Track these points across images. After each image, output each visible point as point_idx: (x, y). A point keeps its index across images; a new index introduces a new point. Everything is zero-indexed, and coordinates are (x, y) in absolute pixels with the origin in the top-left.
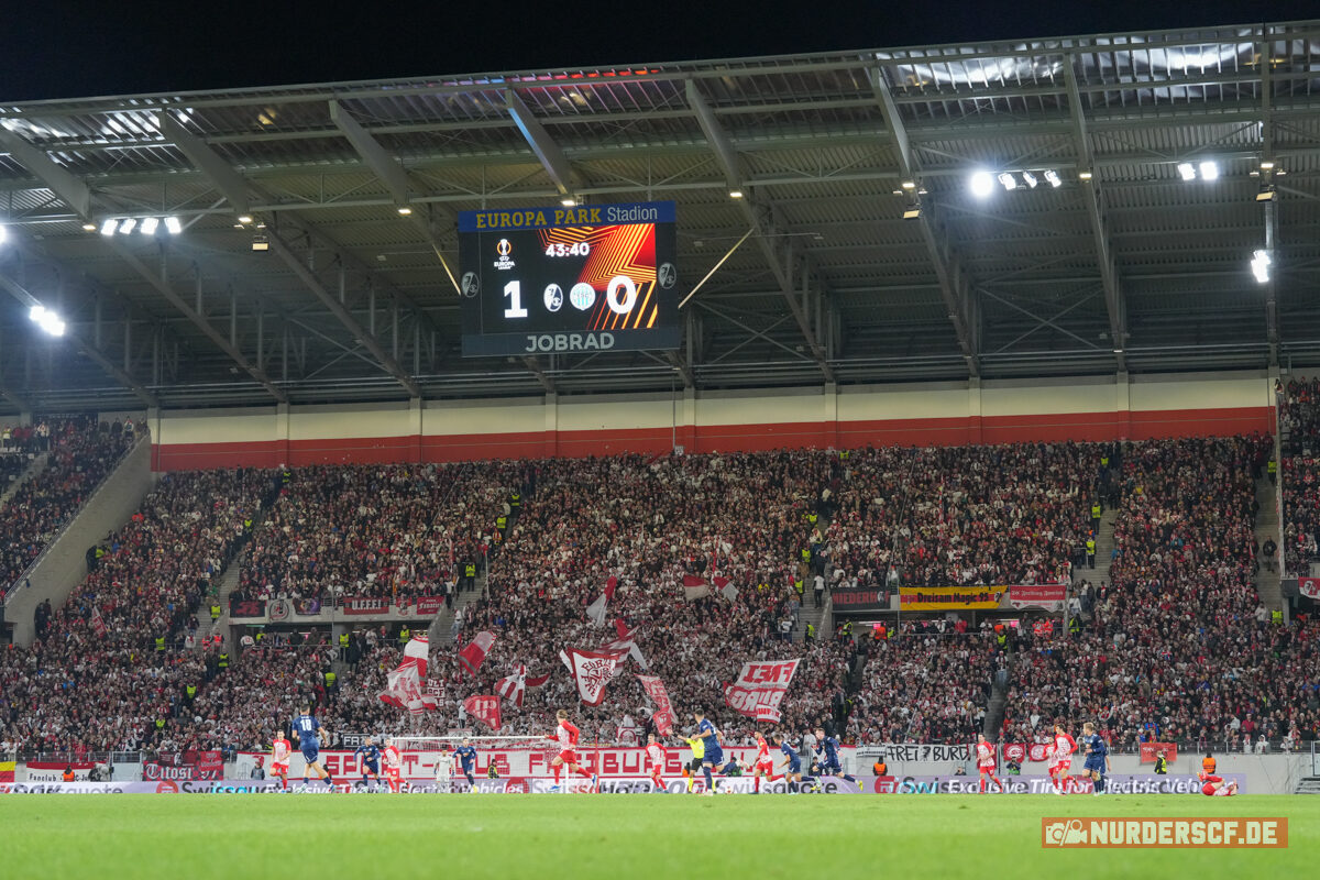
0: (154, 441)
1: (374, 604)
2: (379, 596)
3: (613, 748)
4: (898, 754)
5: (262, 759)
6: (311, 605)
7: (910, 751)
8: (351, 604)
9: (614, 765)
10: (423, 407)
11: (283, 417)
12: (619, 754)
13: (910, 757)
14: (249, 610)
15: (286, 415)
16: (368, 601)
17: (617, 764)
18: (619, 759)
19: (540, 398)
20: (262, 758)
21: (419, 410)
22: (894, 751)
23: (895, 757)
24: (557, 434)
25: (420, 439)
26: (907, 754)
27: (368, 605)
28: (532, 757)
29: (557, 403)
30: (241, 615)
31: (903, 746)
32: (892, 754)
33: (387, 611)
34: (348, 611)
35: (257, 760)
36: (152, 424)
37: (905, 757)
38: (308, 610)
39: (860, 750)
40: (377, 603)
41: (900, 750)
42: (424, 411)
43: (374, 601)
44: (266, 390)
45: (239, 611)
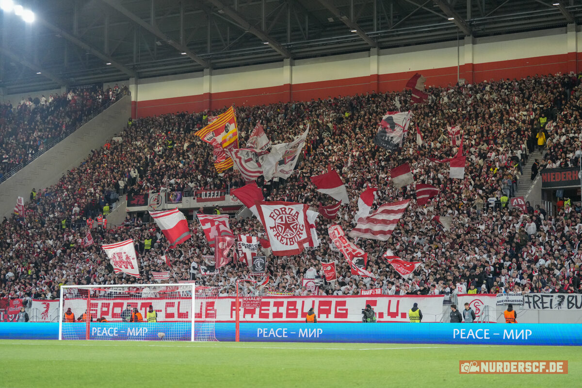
0: (133, 99)
1: (216, 194)
2: (219, 189)
3: (294, 296)
4: (535, 302)
5: (48, 306)
6: (176, 196)
7: (546, 299)
8: (201, 194)
9: (295, 312)
10: (292, 65)
11: (207, 78)
12: (299, 301)
13: (545, 305)
14: (138, 201)
15: (208, 76)
16: (212, 192)
17: (297, 310)
18: (299, 306)
19: (367, 52)
20: (48, 304)
21: (289, 66)
22: (531, 300)
23: (532, 305)
24: (378, 77)
25: (290, 87)
26: (542, 303)
27: (212, 195)
28: (233, 304)
29: (379, 55)
30: (134, 205)
31: (539, 295)
32: (529, 303)
33: (223, 199)
34: (200, 200)
35: (45, 305)
36: (132, 88)
37: (540, 305)
38: (174, 200)
39: (501, 298)
40: (218, 193)
41: (536, 299)
42: (293, 67)
43: (216, 192)
45: (133, 202)
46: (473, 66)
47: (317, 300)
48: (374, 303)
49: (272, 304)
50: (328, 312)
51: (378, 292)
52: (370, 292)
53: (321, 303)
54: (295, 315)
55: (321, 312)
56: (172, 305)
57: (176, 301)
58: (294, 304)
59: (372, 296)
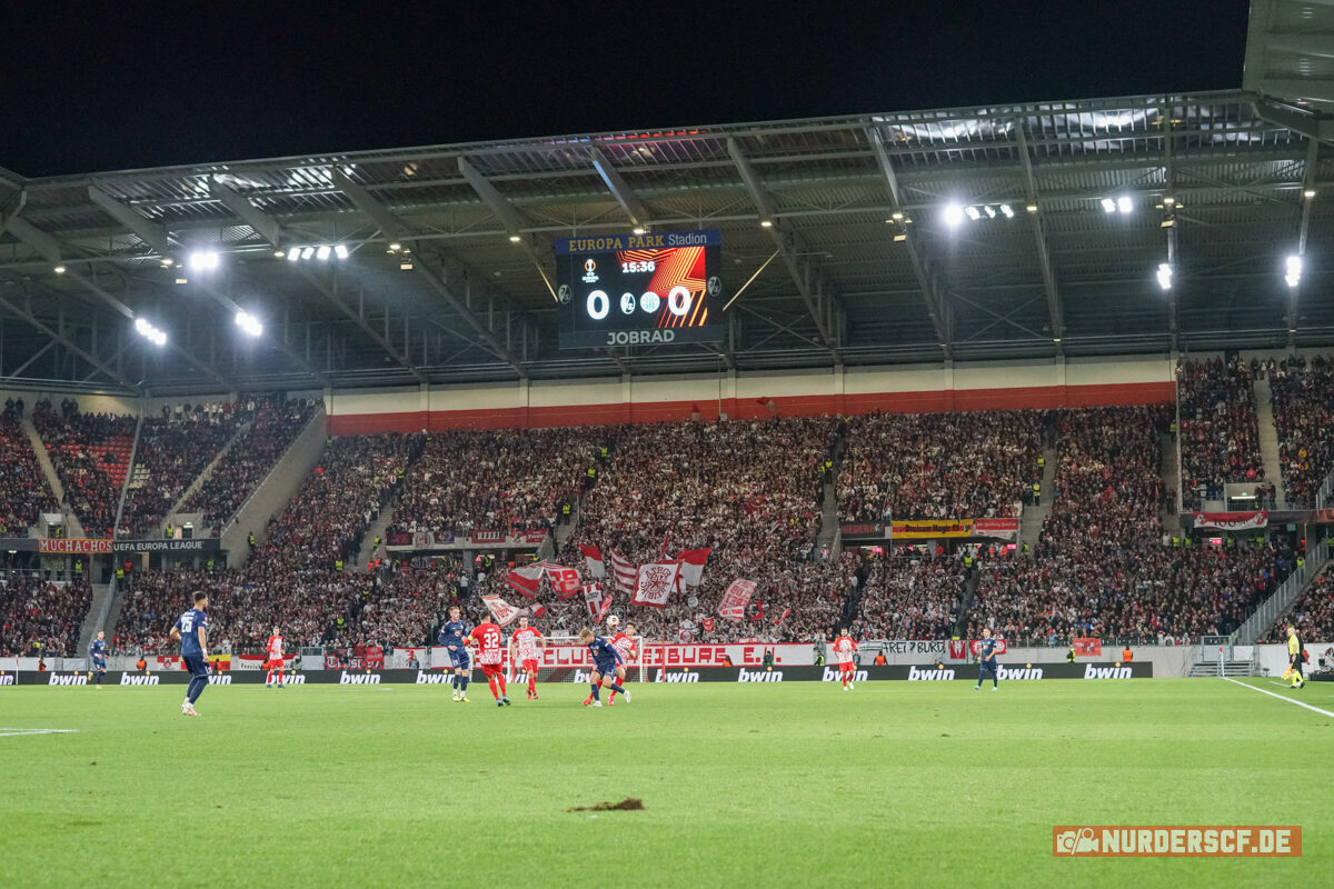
0: (328, 413)
1: (494, 535)
2: (498, 530)
3: (675, 645)
4: (892, 648)
6: (447, 536)
7: (900, 645)
8: (477, 535)
9: (677, 657)
11: (424, 394)
12: (680, 649)
13: (900, 650)
14: (401, 540)
15: (427, 392)
16: (490, 533)
17: (679, 656)
18: (680, 653)
19: (618, 378)
21: (526, 388)
24: (631, 405)
25: (528, 409)
26: (898, 648)
27: (490, 536)
29: (631, 382)
31: (895, 642)
33: (504, 541)
34: (475, 541)
36: (327, 400)
37: (897, 650)
38: (445, 540)
40: (496, 534)
41: (893, 645)
43: (494, 533)
44: (410, 374)
45: (394, 541)
46: (736, 401)
47: (698, 648)
48: (752, 650)
49: (653, 651)
50: (708, 658)
51: (755, 640)
52: (747, 640)
53: (702, 650)
54: (677, 661)
55: (701, 657)
56: (551, 652)
57: (555, 649)
58: (676, 651)
59: (749, 643)
